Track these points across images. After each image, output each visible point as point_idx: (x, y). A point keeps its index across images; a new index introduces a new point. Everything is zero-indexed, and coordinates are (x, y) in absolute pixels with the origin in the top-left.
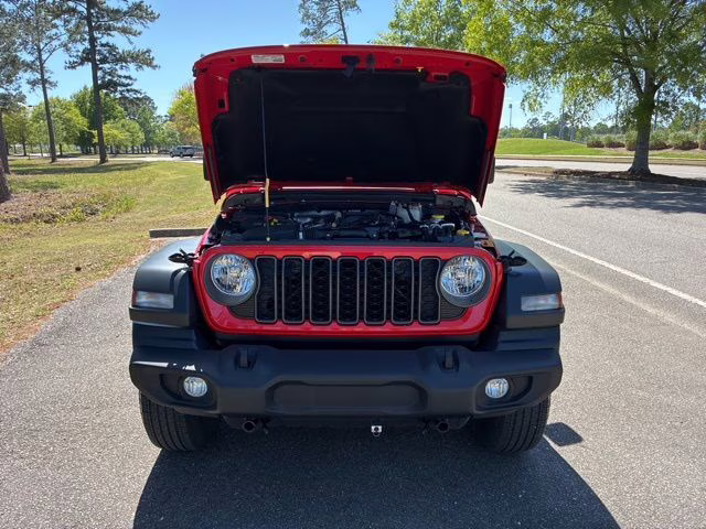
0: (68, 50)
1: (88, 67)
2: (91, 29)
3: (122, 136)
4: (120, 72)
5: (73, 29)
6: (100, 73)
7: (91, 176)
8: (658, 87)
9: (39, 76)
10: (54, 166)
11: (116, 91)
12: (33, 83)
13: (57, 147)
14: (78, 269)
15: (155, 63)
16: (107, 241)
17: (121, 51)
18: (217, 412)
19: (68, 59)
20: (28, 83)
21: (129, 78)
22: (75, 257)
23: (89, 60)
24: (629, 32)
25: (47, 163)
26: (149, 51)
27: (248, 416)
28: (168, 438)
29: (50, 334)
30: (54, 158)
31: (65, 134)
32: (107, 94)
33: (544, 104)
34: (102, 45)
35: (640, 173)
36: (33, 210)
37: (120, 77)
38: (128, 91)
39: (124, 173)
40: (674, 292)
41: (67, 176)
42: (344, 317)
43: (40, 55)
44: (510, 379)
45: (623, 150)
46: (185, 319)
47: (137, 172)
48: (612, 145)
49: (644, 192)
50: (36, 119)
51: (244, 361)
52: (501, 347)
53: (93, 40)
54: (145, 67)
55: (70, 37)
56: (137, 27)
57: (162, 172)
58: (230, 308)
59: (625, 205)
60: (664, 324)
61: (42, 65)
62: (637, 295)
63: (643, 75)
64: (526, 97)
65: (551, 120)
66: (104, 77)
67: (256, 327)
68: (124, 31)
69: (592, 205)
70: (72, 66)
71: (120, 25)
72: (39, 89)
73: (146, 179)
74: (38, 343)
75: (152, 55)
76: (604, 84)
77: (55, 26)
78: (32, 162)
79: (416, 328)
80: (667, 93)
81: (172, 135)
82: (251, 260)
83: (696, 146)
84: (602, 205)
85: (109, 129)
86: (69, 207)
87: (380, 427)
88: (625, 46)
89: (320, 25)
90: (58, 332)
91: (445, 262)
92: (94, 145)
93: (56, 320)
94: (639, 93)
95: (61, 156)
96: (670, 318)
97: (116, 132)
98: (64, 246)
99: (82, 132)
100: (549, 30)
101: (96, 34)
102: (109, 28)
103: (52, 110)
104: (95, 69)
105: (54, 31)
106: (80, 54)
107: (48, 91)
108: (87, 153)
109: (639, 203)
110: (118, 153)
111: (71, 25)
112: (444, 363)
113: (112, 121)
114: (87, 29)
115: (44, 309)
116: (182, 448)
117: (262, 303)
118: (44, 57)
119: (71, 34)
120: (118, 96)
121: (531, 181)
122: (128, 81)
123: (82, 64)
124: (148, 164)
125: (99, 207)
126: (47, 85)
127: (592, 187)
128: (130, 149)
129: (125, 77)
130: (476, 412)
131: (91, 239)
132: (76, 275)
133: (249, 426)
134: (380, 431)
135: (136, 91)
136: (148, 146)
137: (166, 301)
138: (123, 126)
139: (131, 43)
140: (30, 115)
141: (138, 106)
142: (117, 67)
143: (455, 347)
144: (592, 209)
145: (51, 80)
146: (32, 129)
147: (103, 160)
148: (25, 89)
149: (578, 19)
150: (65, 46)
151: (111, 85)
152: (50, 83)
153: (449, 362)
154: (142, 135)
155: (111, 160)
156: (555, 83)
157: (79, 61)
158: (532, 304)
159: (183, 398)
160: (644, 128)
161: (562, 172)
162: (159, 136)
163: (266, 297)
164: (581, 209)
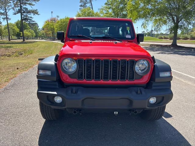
0: (14, 9)
1: (20, 14)
2: (21, 3)
3: (29, 34)
4: (29, 16)
5: (15, 3)
6: (23, 16)
7: (20, 45)
8: (180, 21)
9: (5, 17)
10: (10, 42)
11: (27, 21)
12: (4, 19)
13: (11, 37)
14: (18, 69)
15: (38, 13)
16: (26, 61)
17: (29, 10)
18: (66, 107)
19: (14, 12)
20: (3, 18)
21: (31, 17)
22: (17, 66)
23: (20, 12)
24: (172, 6)
25: (8, 41)
26: (37, 10)
27: (75, 109)
28: (48, 116)
29: (10, 86)
30: (10, 40)
31: (13, 33)
32: (25, 22)
33: (148, 26)
34: (24, 8)
35: (174, 45)
36: (4, 53)
37: (29, 17)
38: (31, 21)
39: (30, 44)
40: (189, 76)
41: (13, 45)
42: (105, 78)
43: (6, 11)
44: (157, 98)
45: (168, 40)
46: (55, 78)
47: (34, 44)
48: (165, 38)
49: (176, 50)
50: (5, 29)
51: (74, 91)
52: (153, 88)
53: (21, 7)
54: (36, 14)
55: (14, 6)
56: (33, 3)
57: (41, 44)
58: (69, 75)
59: (171, 54)
60: (188, 85)
61: (6, 13)
62: (179, 77)
63: (175, 18)
64: (143, 24)
65: (148, 32)
66: (24, 17)
67: (77, 81)
68: (30, 4)
69: (162, 53)
70: (15, 14)
71: (29, 2)
72: (6, 21)
73: (36, 45)
74: (6, 89)
75: (38, 11)
76: (164, 21)
77: (10, 3)
78: (3, 41)
79: (127, 82)
80: (182, 23)
81: (43, 34)
82: (76, 60)
83: (188, 39)
84: (165, 53)
85: (25, 32)
86: (14, 53)
87: (117, 112)
88: (170, 10)
89: (85, 4)
90: (12, 86)
91: (136, 61)
92: (21, 37)
93: (12, 83)
94: (174, 23)
95: (12, 39)
96: (190, 83)
97: (27, 33)
98: (13, 63)
99: (18, 33)
100: (150, 5)
101: (22, 5)
102: (25, 3)
103: (9, 26)
104: (22, 15)
105: (10, 4)
106: (17, 10)
107: (8, 21)
108: (19, 39)
109: (175, 53)
110: (28, 39)
111: (15, 2)
112: (137, 92)
113: (26, 30)
114: (19, 3)
115: (8, 79)
116: (52, 119)
117: (79, 74)
118: (7, 11)
119: (15, 5)
120: (28, 22)
121: (145, 47)
122: (31, 18)
123: (18, 13)
124: (37, 42)
125: (23, 53)
126: (8, 19)
127: (162, 49)
128: (31, 38)
129: (30, 17)
130: (147, 108)
131: (21, 61)
132: (17, 70)
133: (75, 112)
134: (117, 113)
135: (33, 21)
136: (36, 37)
137: (49, 73)
138: (29, 31)
139: (32, 8)
140: (3, 28)
141: (34, 25)
142: (28, 14)
143: (140, 88)
144: (162, 54)
145: (9, 18)
146: (4, 32)
147: (24, 40)
148: (2, 20)
149: (158, 2)
150: (13, 8)
151: (26, 19)
152: (9, 19)
153: (139, 92)
154: (35, 34)
155: (26, 41)
156: (151, 20)
157: (17, 12)
158: (163, 75)
159: (54, 103)
160: (176, 33)
161: (153, 45)
162: (40, 34)
163: (80, 72)
164: (159, 54)
